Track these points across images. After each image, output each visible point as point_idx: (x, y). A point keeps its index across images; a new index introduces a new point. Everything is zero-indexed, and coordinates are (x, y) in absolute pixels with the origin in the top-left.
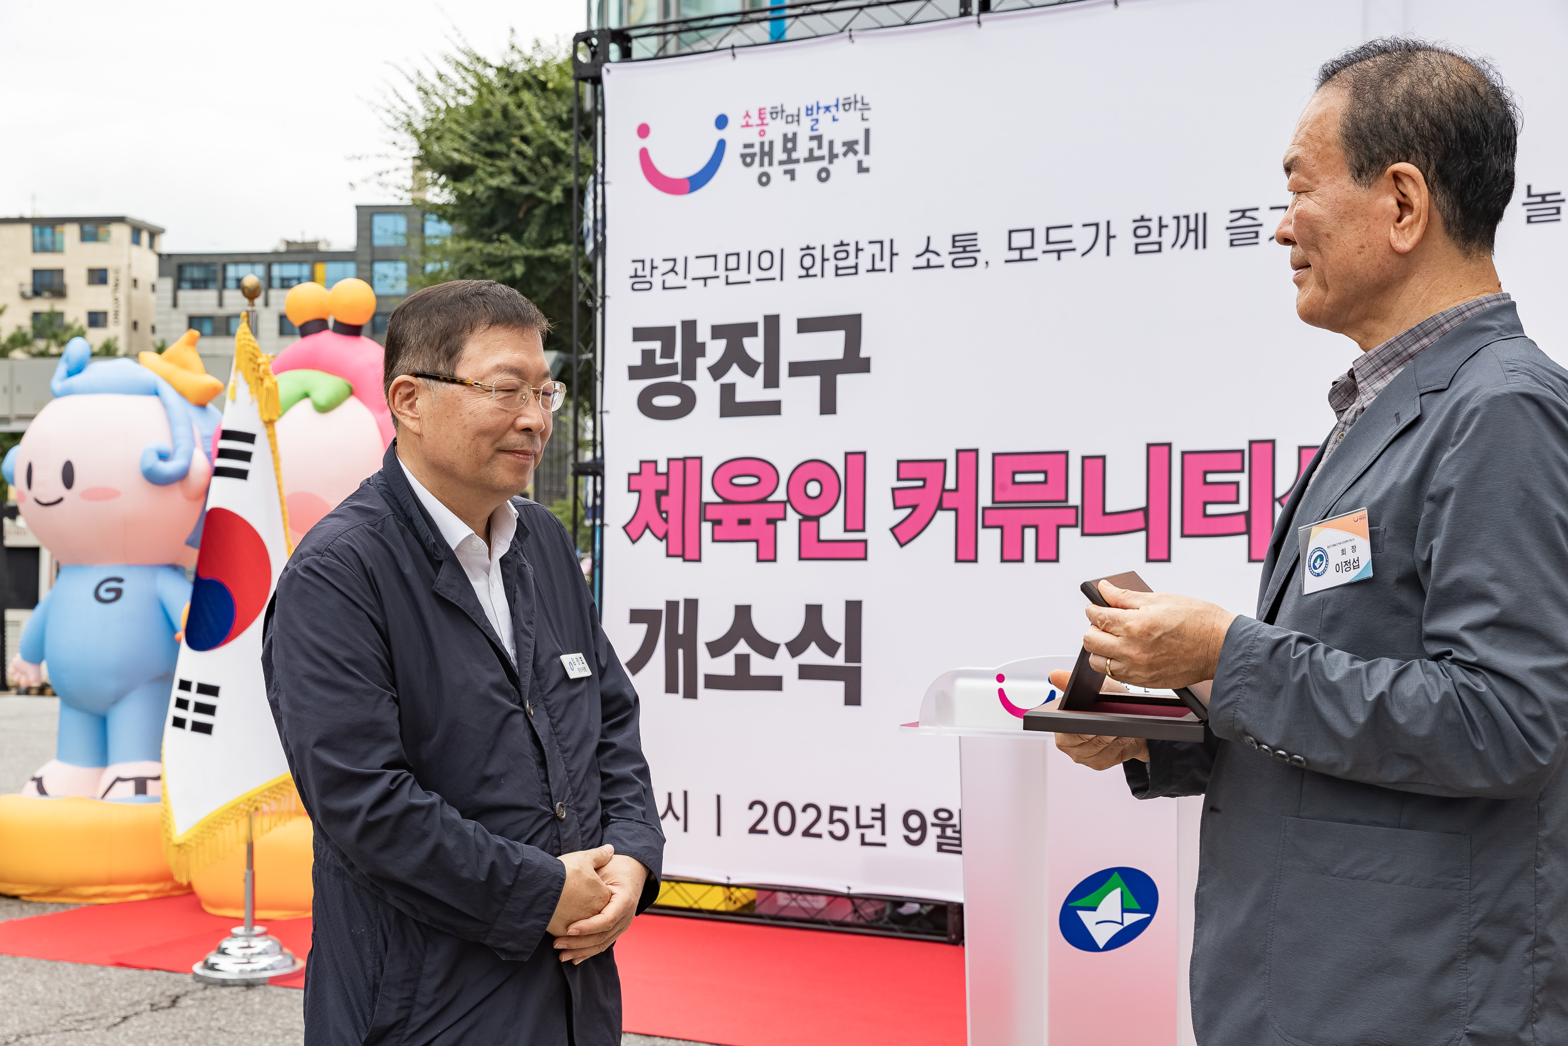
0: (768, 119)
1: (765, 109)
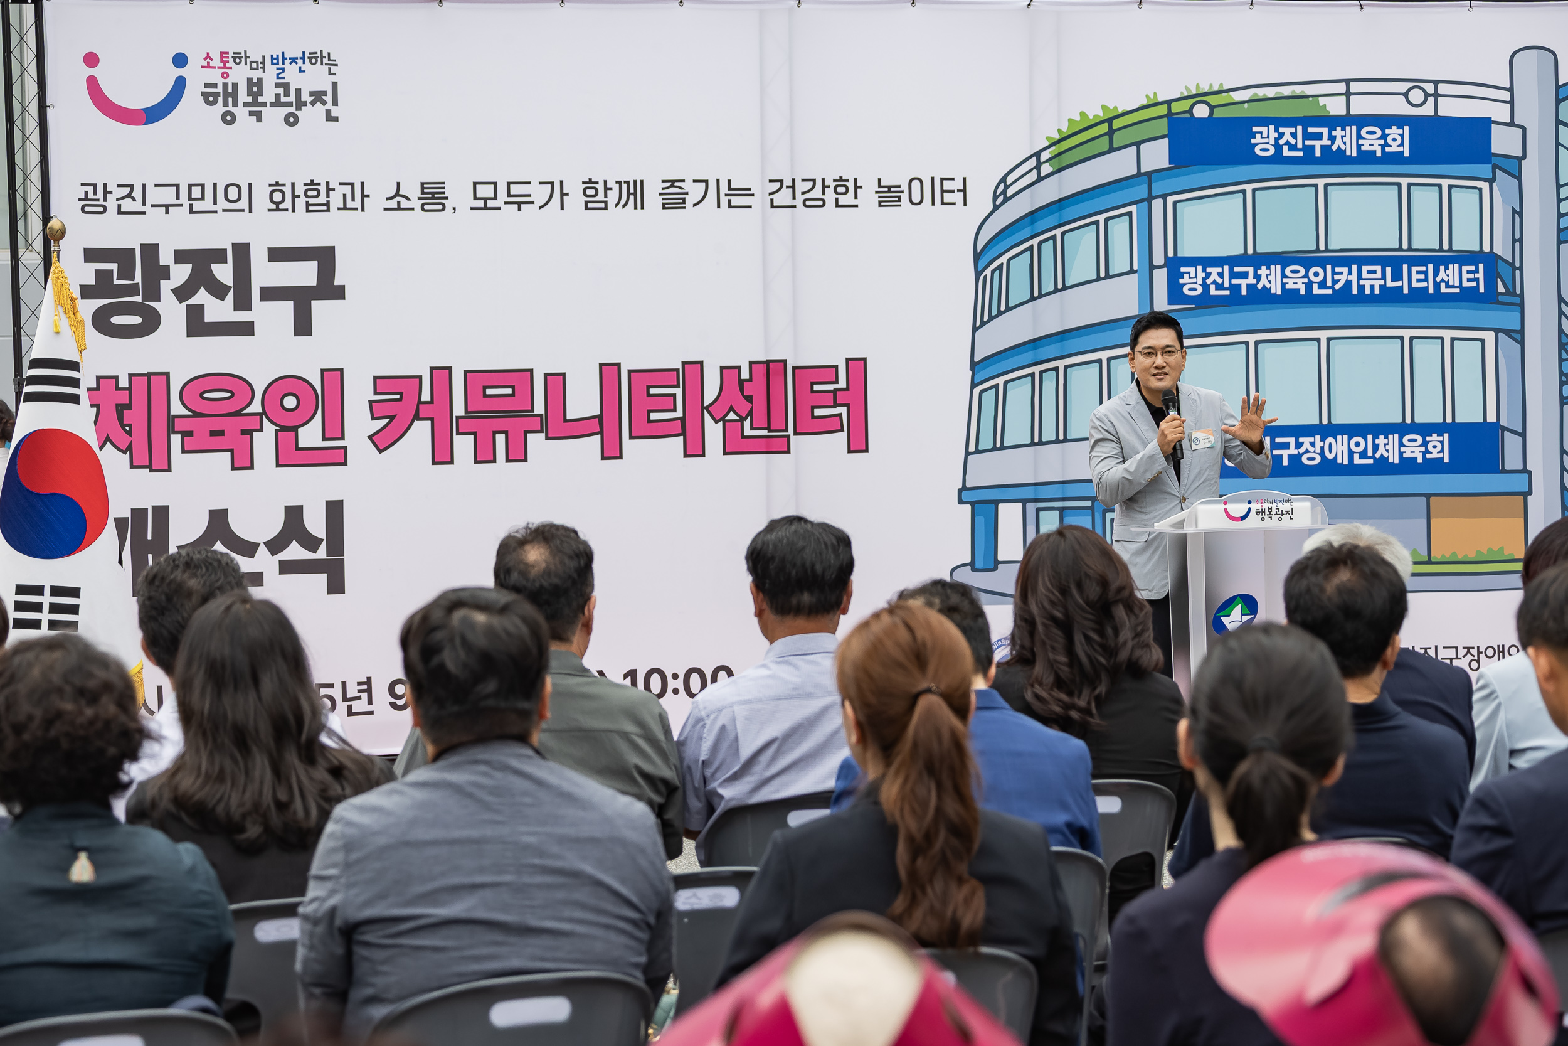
0: (231, 63)
1: (228, 53)
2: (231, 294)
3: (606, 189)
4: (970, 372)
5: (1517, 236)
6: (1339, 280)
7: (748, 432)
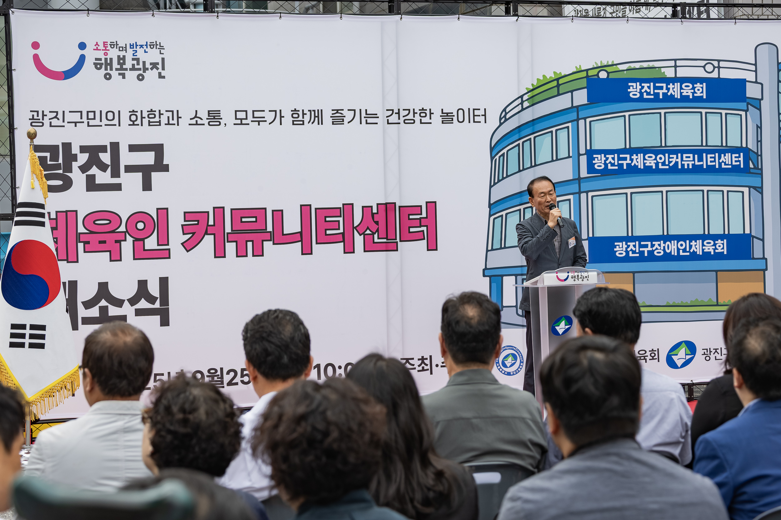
0: (109, 48)
1: (107, 42)
2: (109, 170)
3: (304, 114)
4: (489, 209)
5: (759, 139)
6: (672, 161)
7: (376, 240)
